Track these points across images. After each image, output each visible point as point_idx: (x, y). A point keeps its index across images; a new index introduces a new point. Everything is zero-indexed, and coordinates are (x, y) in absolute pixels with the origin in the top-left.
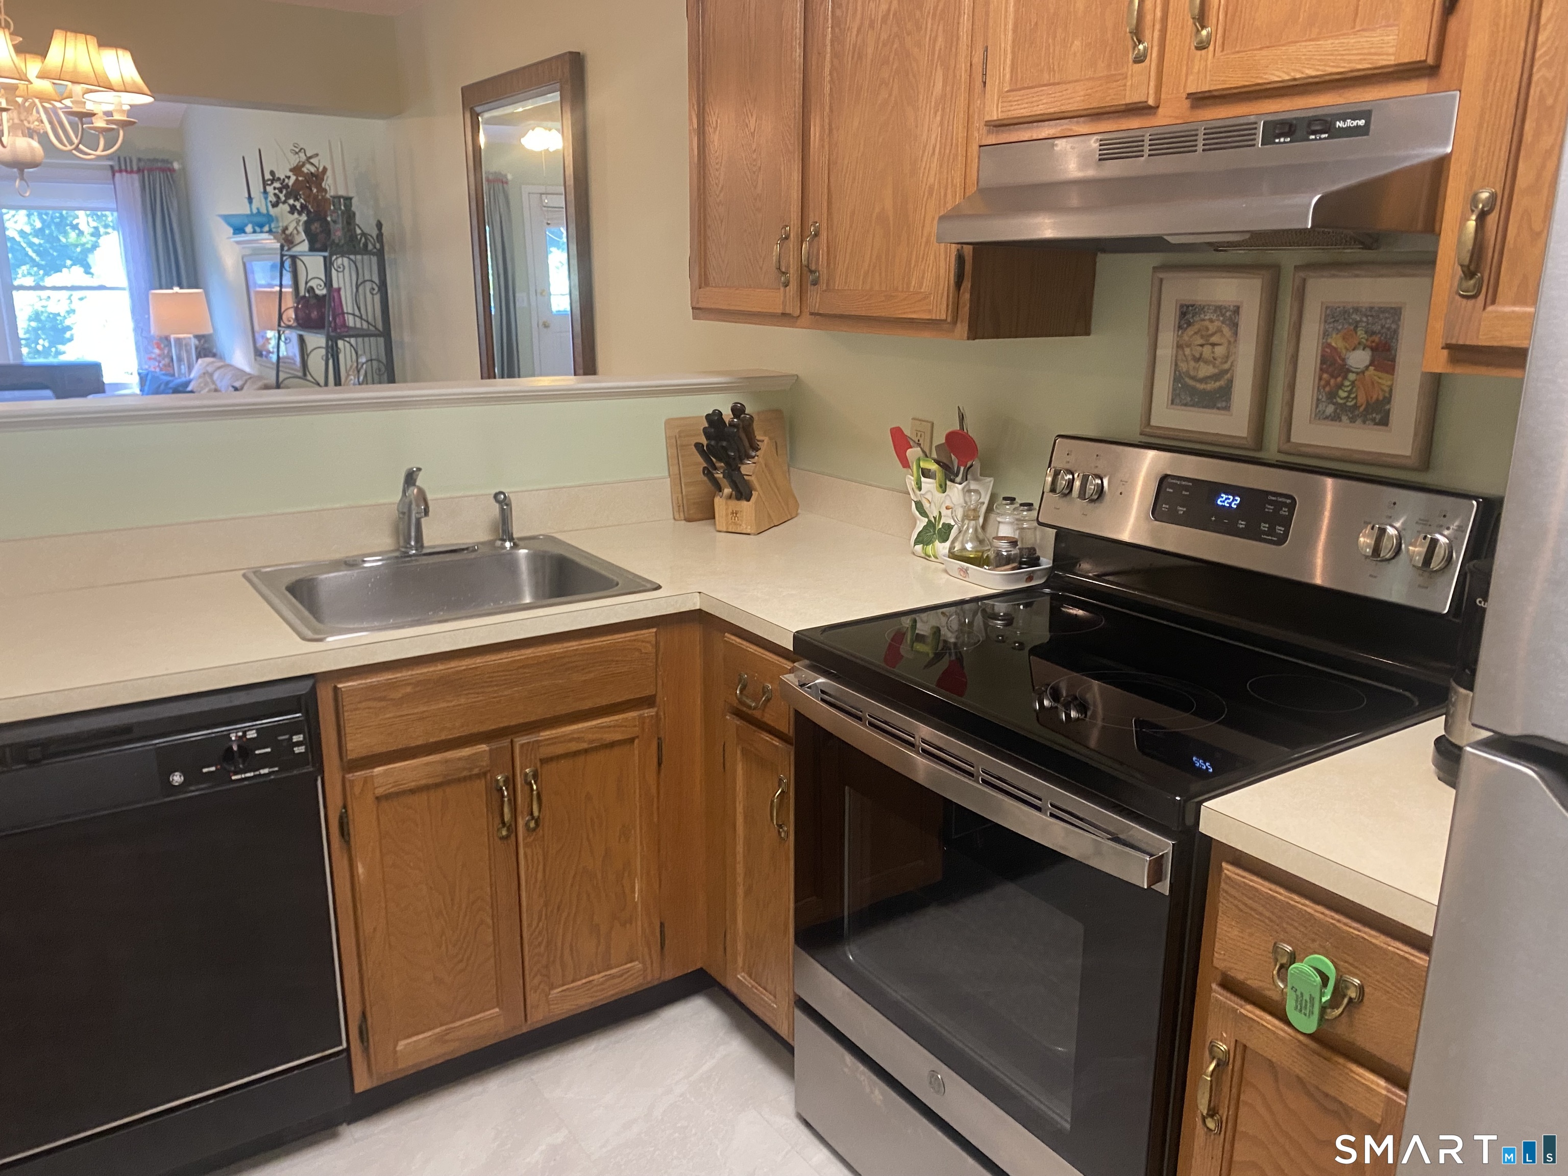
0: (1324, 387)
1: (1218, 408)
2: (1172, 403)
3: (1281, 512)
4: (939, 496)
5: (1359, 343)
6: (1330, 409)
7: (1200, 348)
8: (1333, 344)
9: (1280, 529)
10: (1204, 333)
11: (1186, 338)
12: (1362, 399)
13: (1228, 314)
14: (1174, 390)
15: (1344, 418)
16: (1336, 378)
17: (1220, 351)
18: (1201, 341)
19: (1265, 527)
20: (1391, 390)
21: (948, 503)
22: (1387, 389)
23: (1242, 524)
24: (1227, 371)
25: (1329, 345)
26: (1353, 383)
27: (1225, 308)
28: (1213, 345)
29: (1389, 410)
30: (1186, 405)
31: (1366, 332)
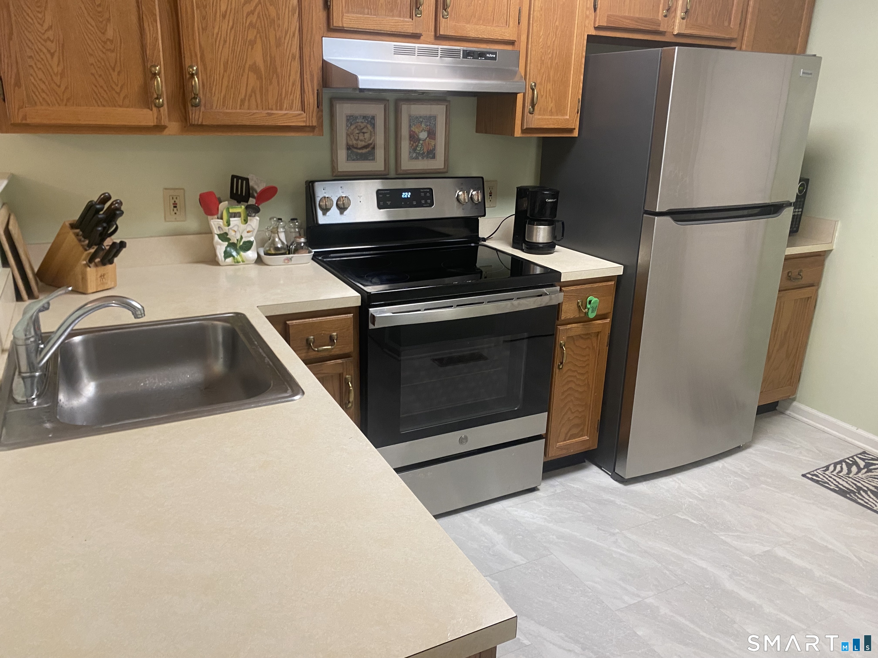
0: (411, 147)
1: (369, 160)
2: (347, 160)
3: (427, 195)
4: (243, 226)
5: (423, 129)
6: (414, 155)
7: (357, 135)
8: (414, 130)
9: (429, 201)
10: (359, 128)
11: (350, 130)
12: (425, 150)
13: (369, 119)
14: (347, 154)
15: (420, 158)
16: (416, 143)
17: (367, 136)
18: (357, 132)
19: (423, 202)
20: (435, 146)
21: (248, 229)
22: (433, 145)
23: (415, 203)
24: (371, 144)
25: (412, 131)
26: (422, 144)
27: (368, 117)
28: (364, 133)
29: (435, 153)
30: (354, 160)
31: (425, 125)
